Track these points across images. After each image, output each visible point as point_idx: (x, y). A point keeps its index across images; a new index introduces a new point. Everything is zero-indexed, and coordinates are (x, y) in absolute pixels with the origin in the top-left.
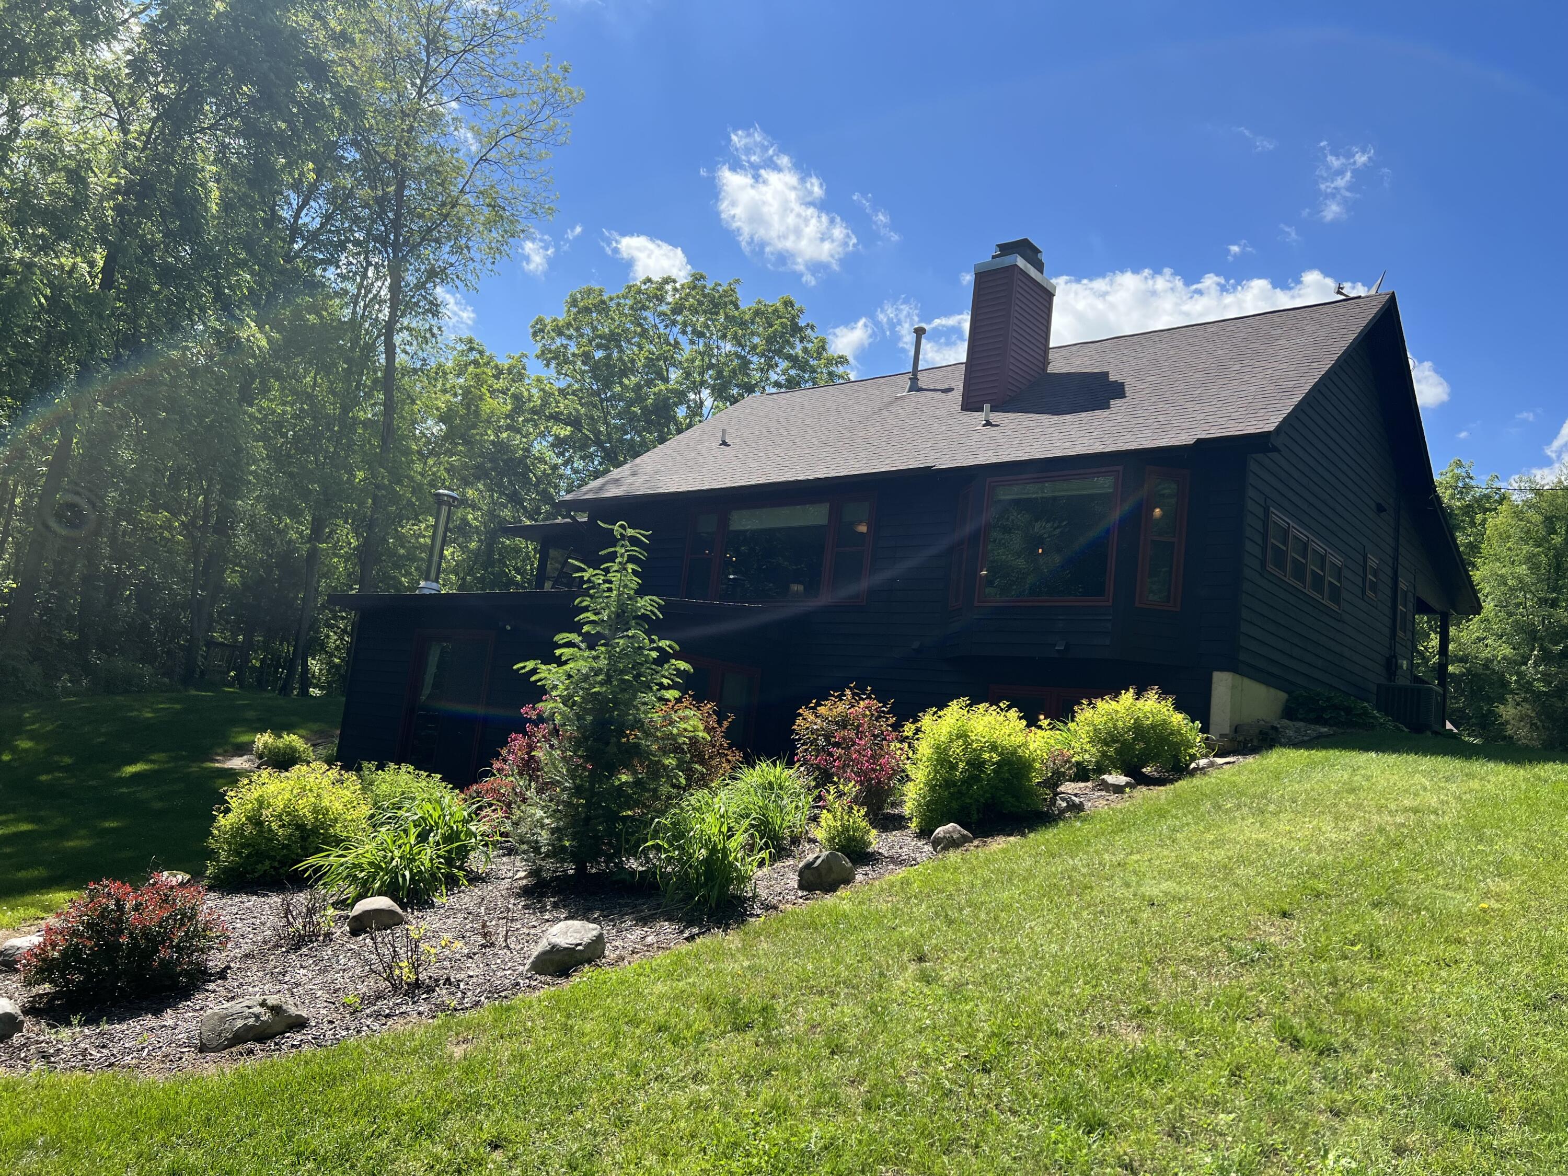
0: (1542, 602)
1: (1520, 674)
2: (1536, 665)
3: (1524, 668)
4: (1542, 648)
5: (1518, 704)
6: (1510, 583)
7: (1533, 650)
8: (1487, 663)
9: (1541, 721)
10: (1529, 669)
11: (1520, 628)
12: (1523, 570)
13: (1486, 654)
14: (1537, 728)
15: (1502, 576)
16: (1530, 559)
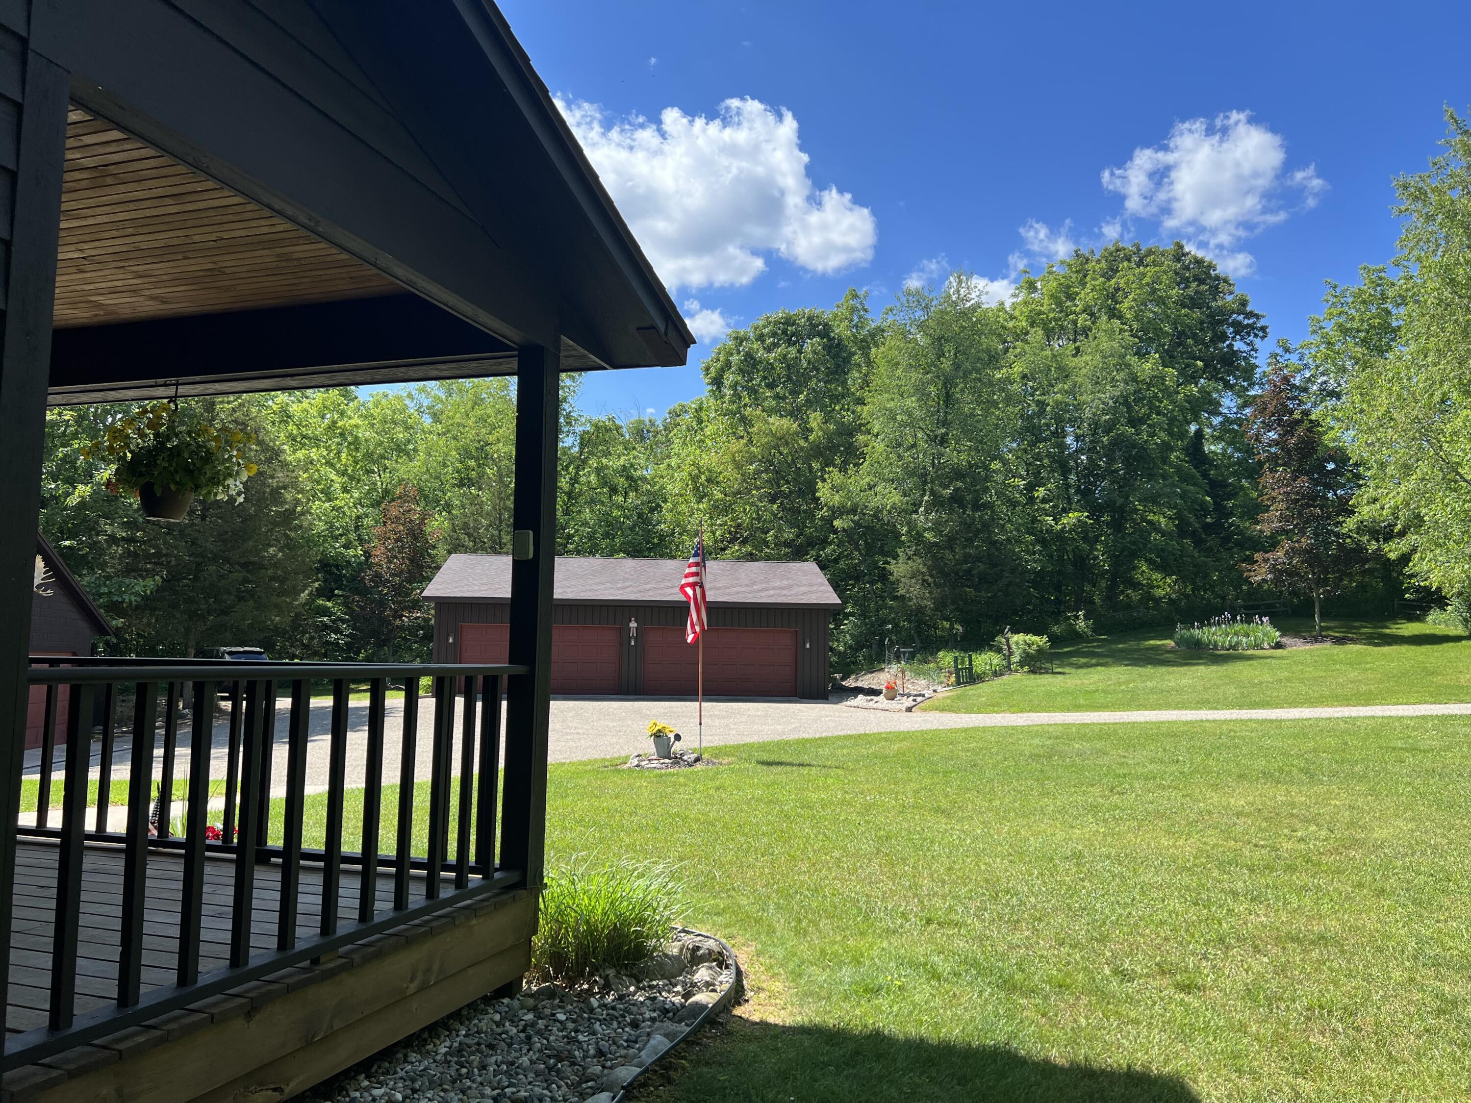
0: (933, 439)
1: (911, 525)
2: (927, 512)
3: (914, 516)
4: (933, 493)
5: (909, 558)
6: (899, 418)
7: (923, 495)
8: (878, 511)
9: (932, 576)
10: (920, 518)
11: (911, 473)
12: (911, 402)
13: (875, 502)
14: (929, 585)
15: (891, 411)
16: (920, 391)
